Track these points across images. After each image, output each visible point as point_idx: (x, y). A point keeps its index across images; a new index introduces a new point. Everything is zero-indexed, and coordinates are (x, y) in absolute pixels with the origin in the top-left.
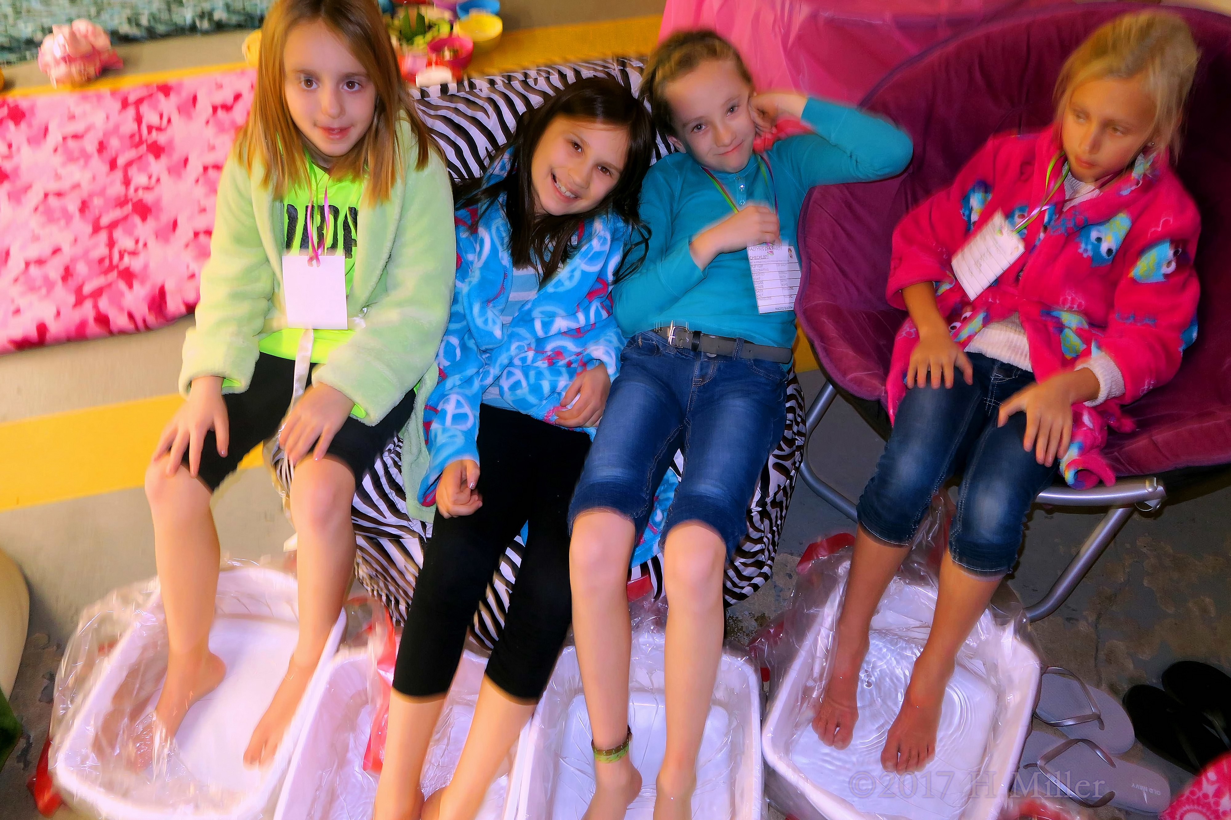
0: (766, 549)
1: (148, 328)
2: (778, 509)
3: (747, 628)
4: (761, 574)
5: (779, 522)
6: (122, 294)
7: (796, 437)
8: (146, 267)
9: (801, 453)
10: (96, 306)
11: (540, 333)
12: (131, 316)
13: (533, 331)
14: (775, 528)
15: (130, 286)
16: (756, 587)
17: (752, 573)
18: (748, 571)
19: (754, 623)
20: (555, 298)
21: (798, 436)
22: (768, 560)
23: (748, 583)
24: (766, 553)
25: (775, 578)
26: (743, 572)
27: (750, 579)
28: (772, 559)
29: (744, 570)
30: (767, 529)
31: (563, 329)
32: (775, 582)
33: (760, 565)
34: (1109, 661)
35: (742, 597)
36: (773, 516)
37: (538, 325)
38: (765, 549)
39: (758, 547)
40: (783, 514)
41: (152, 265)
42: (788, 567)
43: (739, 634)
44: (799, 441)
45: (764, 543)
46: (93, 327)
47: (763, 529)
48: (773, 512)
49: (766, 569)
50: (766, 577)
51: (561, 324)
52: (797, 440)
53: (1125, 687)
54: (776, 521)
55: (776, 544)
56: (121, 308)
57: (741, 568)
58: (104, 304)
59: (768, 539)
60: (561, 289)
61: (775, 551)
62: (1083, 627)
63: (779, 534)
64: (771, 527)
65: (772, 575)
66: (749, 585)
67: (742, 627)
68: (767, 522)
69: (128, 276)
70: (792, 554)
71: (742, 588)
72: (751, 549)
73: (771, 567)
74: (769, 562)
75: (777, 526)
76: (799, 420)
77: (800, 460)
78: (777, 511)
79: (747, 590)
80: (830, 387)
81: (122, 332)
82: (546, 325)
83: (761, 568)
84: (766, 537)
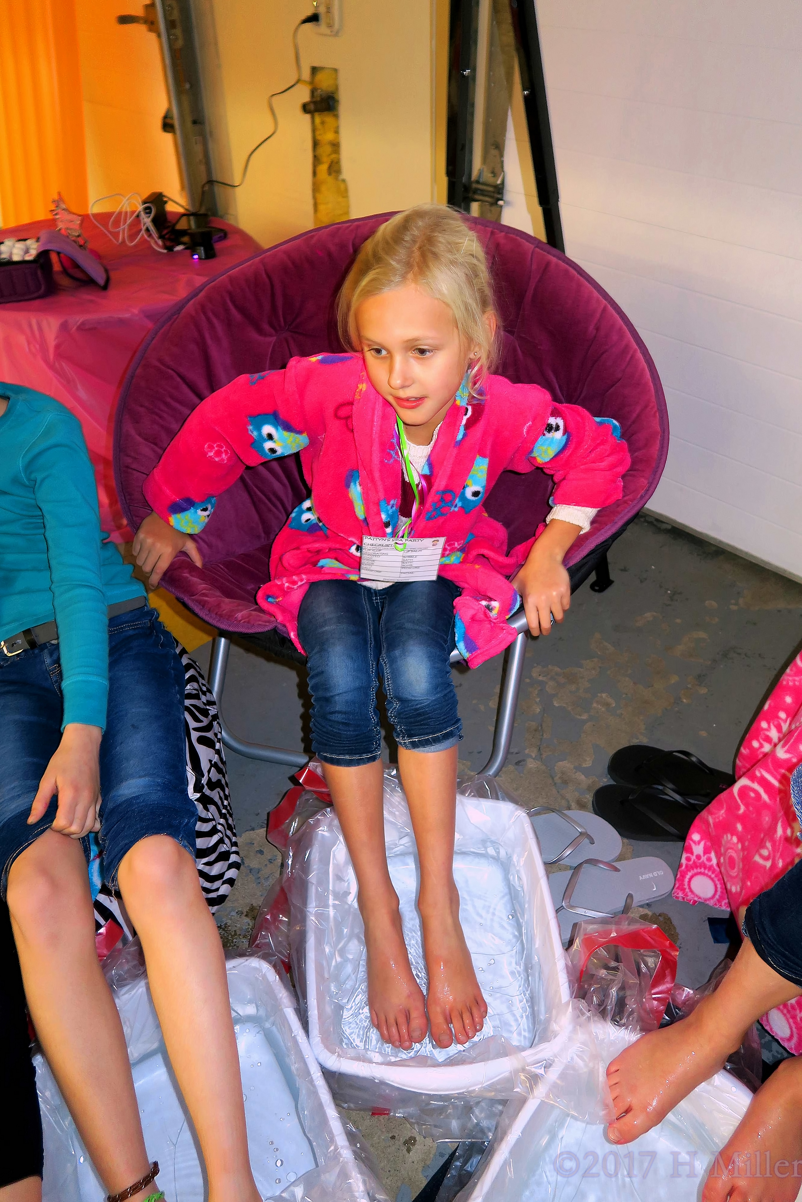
0: (225, 837)
2: (218, 789)
3: (241, 929)
4: (230, 866)
5: (226, 803)
7: (208, 707)
9: (218, 723)
14: (224, 811)
16: (231, 882)
17: (222, 868)
18: (215, 870)
19: (247, 920)
21: (209, 705)
22: (232, 846)
23: (221, 881)
24: (227, 840)
25: (247, 862)
26: (210, 873)
27: (220, 876)
28: (235, 844)
29: (211, 870)
30: (217, 815)
32: (249, 866)
33: (224, 856)
34: (565, 782)
36: (217, 799)
38: (223, 837)
39: (215, 838)
40: (227, 793)
42: (255, 845)
43: (235, 940)
44: (213, 711)
45: (220, 831)
47: (211, 817)
48: (215, 795)
49: (233, 858)
50: (236, 865)
52: (210, 710)
53: (589, 798)
54: (223, 803)
55: (233, 826)
57: (206, 869)
59: (222, 825)
61: (234, 835)
62: (531, 764)
63: (231, 815)
64: (220, 811)
65: (242, 860)
66: (224, 883)
67: (235, 931)
68: (212, 808)
70: (253, 829)
71: (217, 890)
72: (208, 845)
73: (237, 853)
74: (234, 849)
75: (225, 807)
76: (204, 689)
77: (220, 731)
78: (218, 792)
79: (224, 889)
80: (223, 640)
83: (228, 859)
84: (219, 824)
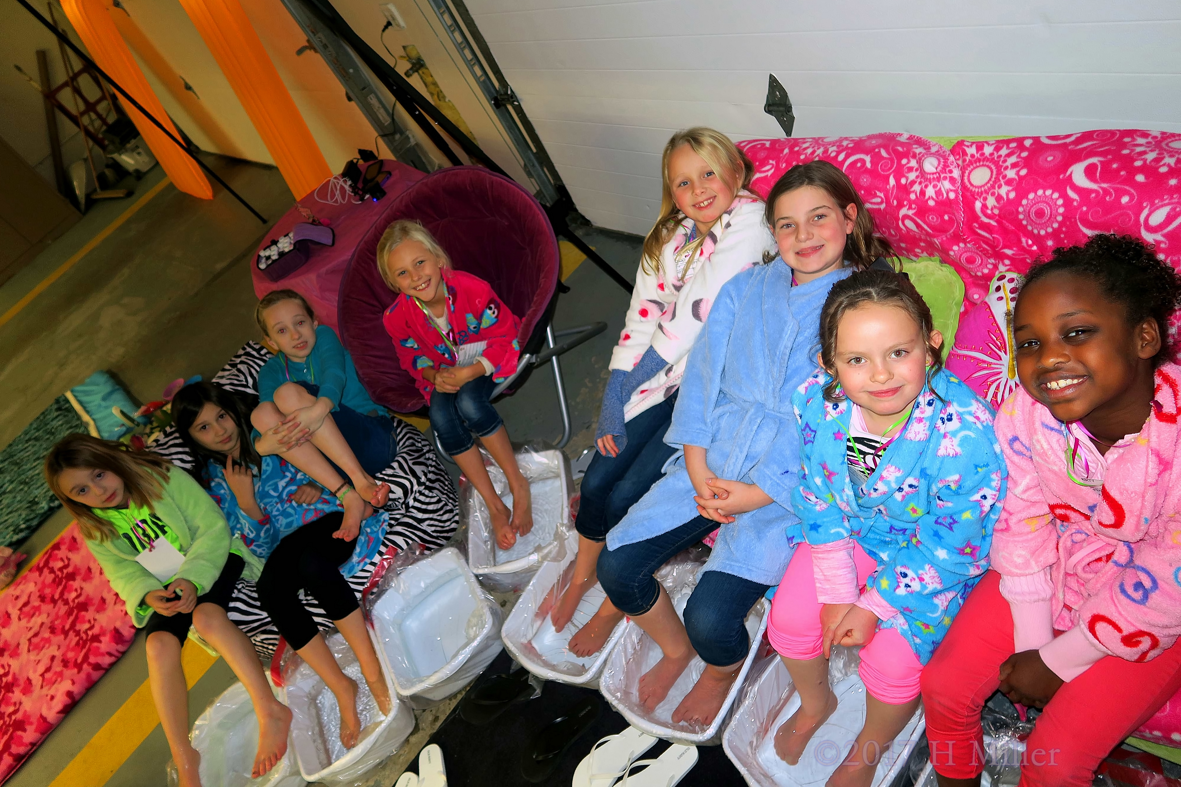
1: (123, 653)
6: (98, 648)
8: (101, 627)
10: (89, 664)
11: (275, 494)
12: (110, 654)
13: (273, 497)
15: (100, 642)
20: (268, 478)
31: (284, 484)
35: (453, 530)
37: (272, 493)
41: (104, 625)
46: (96, 675)
51: (282, 483)
56: (102, 655)
58: (92, 659)
60: (268, 473)
69: (96, 638)
81: (112, 665)
82: (276, 489)
